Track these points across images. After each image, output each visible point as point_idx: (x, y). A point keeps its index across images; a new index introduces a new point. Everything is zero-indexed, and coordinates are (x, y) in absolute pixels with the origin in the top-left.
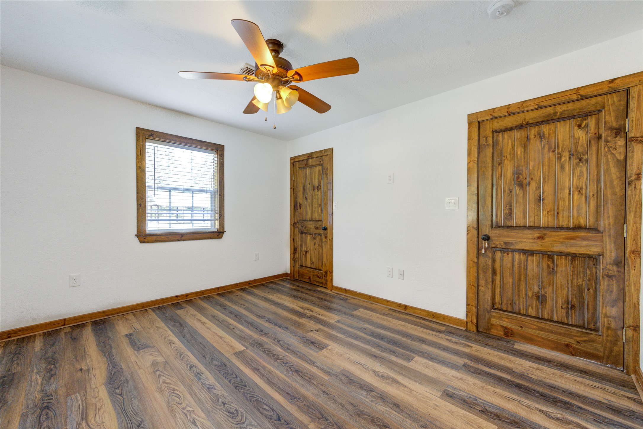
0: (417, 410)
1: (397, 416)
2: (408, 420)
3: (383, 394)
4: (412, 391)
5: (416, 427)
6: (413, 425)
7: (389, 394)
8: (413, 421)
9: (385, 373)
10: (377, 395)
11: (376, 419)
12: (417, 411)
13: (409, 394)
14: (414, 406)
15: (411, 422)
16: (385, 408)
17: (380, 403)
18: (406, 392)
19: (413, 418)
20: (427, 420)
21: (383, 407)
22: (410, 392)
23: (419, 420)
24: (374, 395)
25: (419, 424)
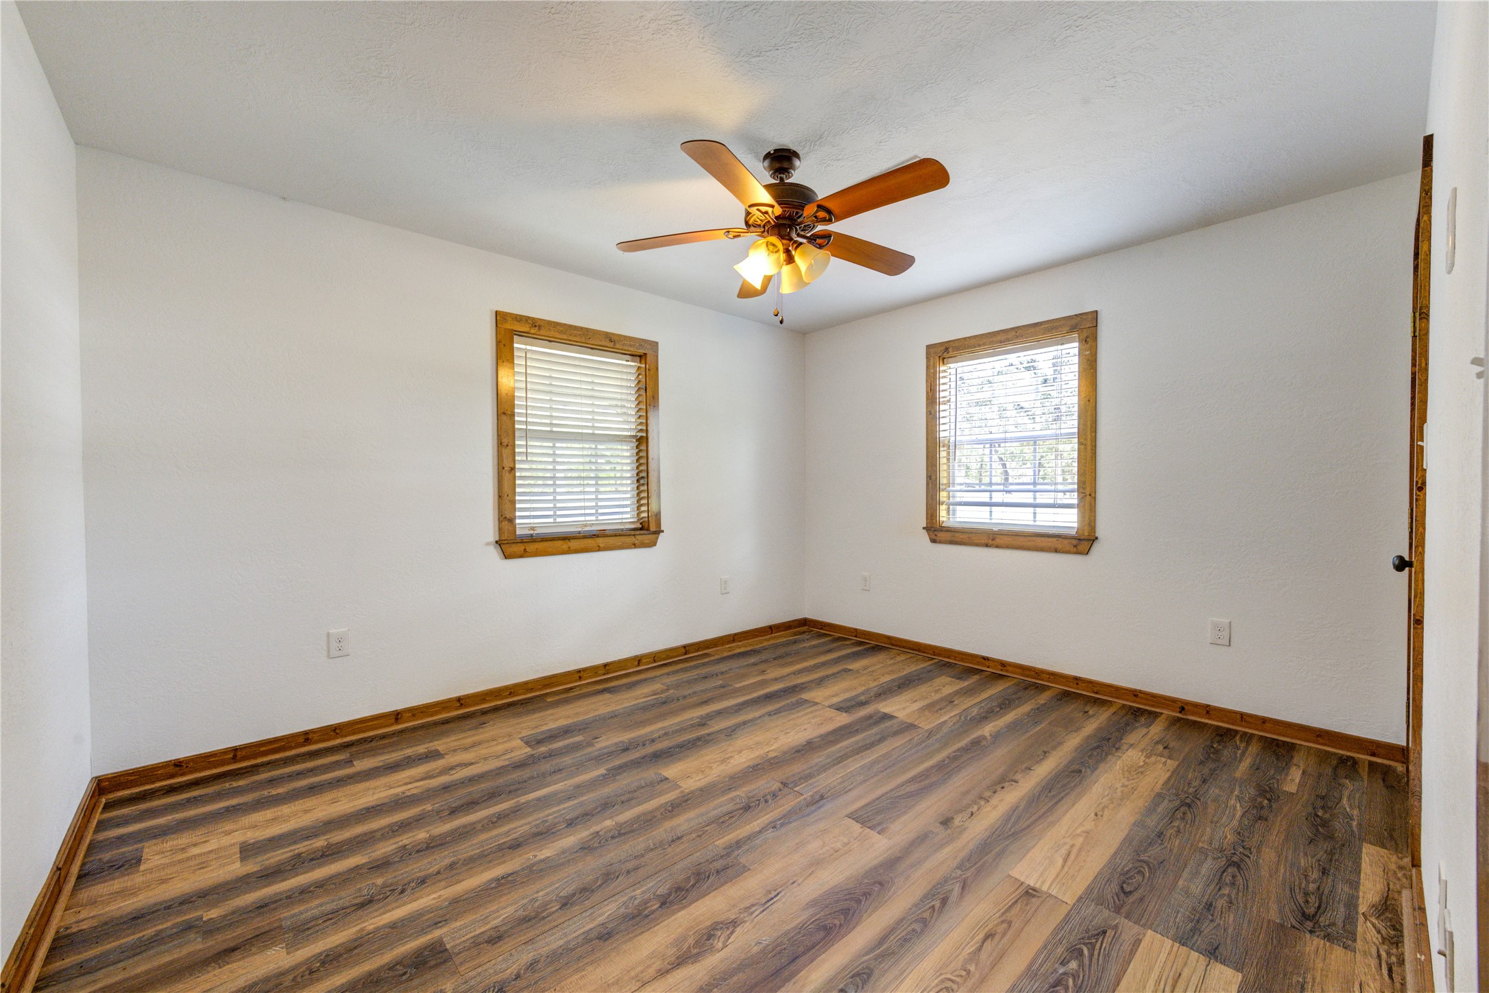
0: (577, 971)
1: (580, 928)
2: (561, 942)
3: (645, 922)
4: (639, 984)
5: (539, 951)
6: (547, 948)
7: (643, 932)
8: (554, 952)
9: (725, 946)
10: (649, 910)
11: (587, 896)
12: (575, 967)
13: (633, 974)
14: (590, 968)
15: (554, 946)
16: (607, 914)
17: (622, 910)
18: (640, 969)
19: (561, 954)
20: (543, 978)
21: (610, 912)
22: (637, 976)
23: (552, 962)
24: (649, 905)
25: (543, 959)
